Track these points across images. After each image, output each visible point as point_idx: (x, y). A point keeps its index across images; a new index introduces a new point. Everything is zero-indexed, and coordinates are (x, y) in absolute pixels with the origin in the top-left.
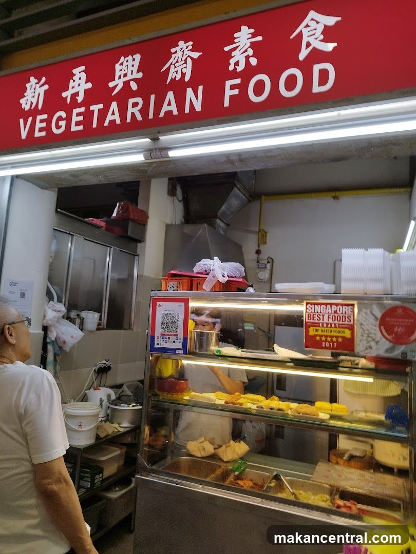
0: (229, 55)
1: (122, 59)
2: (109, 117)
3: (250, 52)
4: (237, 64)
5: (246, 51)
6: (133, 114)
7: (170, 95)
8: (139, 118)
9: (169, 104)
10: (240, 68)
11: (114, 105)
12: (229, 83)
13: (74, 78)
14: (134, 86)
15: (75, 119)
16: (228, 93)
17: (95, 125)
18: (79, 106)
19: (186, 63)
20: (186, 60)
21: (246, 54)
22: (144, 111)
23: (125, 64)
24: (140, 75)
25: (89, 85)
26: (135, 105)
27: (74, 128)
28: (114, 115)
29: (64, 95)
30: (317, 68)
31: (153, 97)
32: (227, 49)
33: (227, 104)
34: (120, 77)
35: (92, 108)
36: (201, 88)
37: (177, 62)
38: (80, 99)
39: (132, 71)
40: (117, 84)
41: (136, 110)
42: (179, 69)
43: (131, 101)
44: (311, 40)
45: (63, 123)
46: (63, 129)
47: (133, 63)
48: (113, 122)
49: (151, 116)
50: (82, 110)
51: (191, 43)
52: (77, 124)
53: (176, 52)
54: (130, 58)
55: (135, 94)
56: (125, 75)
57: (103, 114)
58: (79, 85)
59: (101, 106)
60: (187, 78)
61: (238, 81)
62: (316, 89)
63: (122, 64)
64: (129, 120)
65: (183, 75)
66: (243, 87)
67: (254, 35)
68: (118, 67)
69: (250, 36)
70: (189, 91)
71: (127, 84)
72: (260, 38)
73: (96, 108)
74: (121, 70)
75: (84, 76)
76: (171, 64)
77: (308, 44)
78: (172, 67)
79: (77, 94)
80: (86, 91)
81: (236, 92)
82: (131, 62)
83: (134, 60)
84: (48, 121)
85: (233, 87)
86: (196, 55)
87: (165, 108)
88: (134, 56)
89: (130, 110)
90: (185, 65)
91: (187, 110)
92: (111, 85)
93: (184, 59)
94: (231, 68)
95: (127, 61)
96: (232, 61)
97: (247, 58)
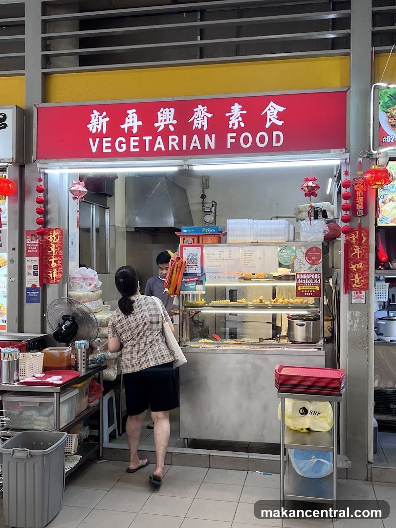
0: (228, 119)
1: (162, 110)
2: (157, 146)
3: (240, 119)
4: (233, 124)
5: (238, 118)
6: (173, 146)
7: (195, 137)
8: (177, 148)
9: (195, 142)
10: (235, 127)
11: (159, 138)
12: (229, 135)
13: (128, 116)
14: (172, 128)
15: (132, 144)
16: (229, 141)
17: (147, 149)
18: (135, 135)
19: (203, 119)
20: (203, 117)
21: (238, 120)
22: (180, 144)
23: (164, 112)
24: (175, 122)
25: (140, 123)
26: (173, 140)
27: (132, 150)
28: (159, 144)
29: (122, 126)
30: (275, 133)
31: (184, 137)
32: (227, 115)
33: (229, 147)
34: (161, 121)
35: (144, 138)
36: (213, 135)
37: (198, 117)
38: (135, 131)
39: (170, 119)
40: (160, 125)
41: (175, 143)
42: (200, 122)
43: (171, 137)
44: (272, 118)
45: (124, 145)
46: (124, 149)
47: (170, 113)
48: (159, 149)
49: (184, 148)
50: (137, 138)
51: (206, 107)
52: (135, 147)
53: (197, 111)
54: (167, 109)
55: (172, 133)
56: (165, 120)
57: (152, 143)
58: (133, 122)
59: (150, 138)
60: (205, 128)
61: (234, 135)
62: (275, 144)
63: (162, 113)
64: (170, 149)
65: (203, 126)
66: (237, 138)
67: (242, 110)
68: (159, 113)
69: (240, 110)
70: (207, 136)
71: (167, 126)
72: (245, 112)
73: (147, 139)
74: (162, 117)
75: (136, 116)
76: (195, 118)
77: (270, 120)
78: (195, 120)
79: (132, 127)
80: (139, 126)
81: (234, 140)
82: (168, 113)
83: (170, 111)
84: (113, 142)
85: (232, 138)
86: (210, 115)
87: (193, 145)
88: (170, 109)
89: (171, 143)
90: (203, 120)
91: (206, 147)
92: (156, 125)
93: (202, 116)
94: (230, 126)
95: (166, 111)
96: (231, 123)
97: (239, 122)
